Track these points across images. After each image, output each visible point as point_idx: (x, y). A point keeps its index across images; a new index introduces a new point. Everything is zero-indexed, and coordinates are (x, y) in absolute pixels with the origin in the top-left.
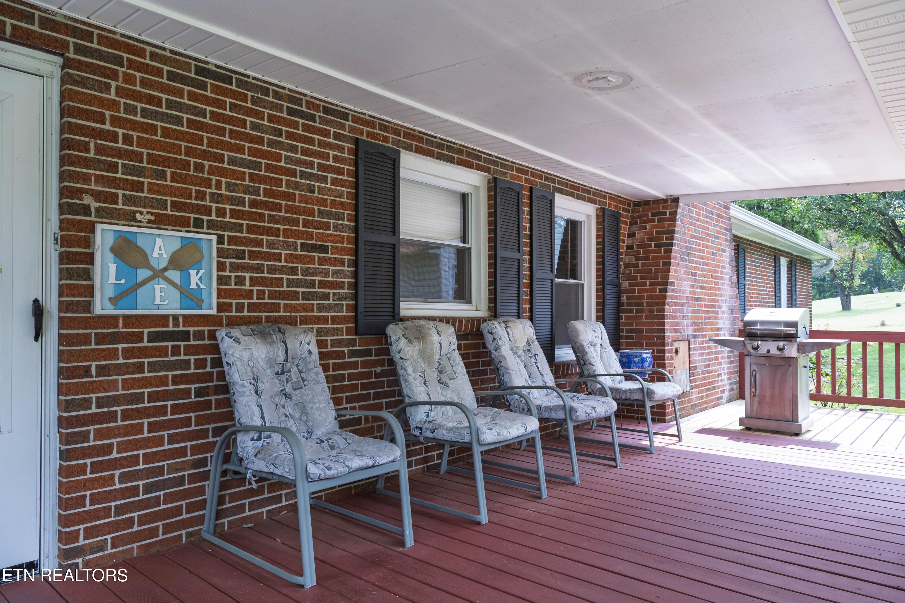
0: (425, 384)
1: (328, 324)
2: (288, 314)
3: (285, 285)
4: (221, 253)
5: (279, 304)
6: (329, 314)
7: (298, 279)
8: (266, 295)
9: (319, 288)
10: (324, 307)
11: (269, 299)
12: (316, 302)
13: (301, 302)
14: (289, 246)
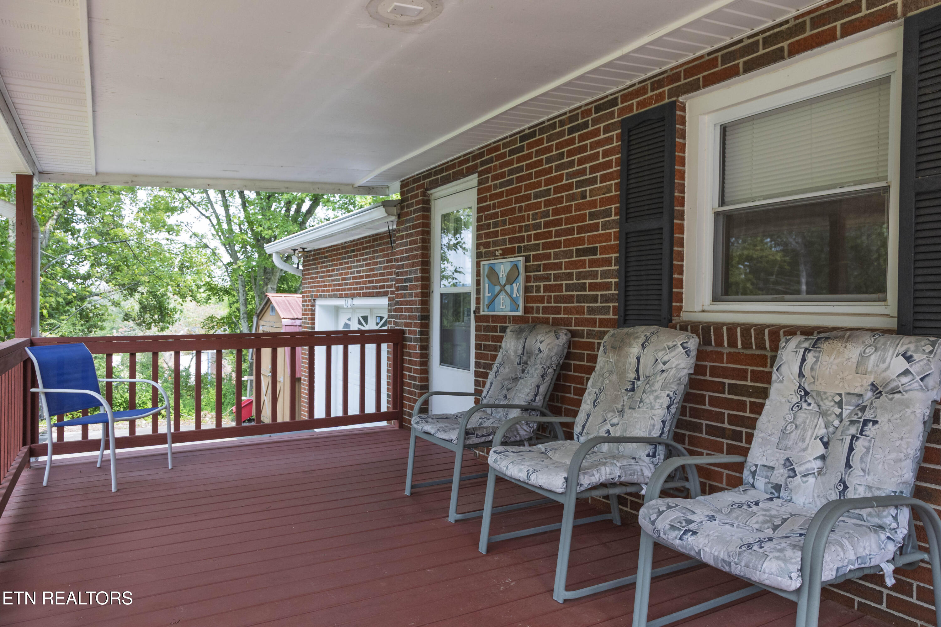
0: (594, 403)
1: (595, 327)
2: (566, 316)
3: (564, 290)
4: (527, 269)
5: (560, 307)
6: (598, 317)
7: (573, 284)
8: (553, 300)
9: (589, 291)
10: (592, 309)
11: (555, 303)
12: (586, 305)
13: (575, 304)
14: (567, 254)
